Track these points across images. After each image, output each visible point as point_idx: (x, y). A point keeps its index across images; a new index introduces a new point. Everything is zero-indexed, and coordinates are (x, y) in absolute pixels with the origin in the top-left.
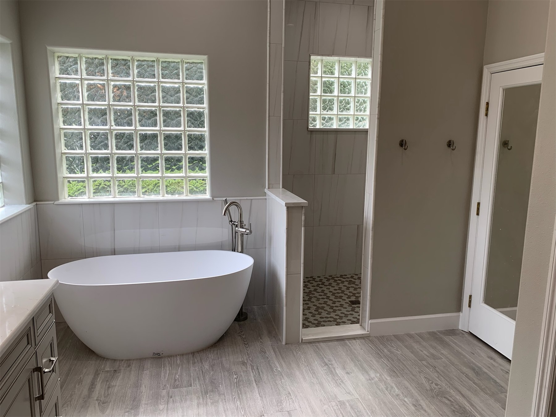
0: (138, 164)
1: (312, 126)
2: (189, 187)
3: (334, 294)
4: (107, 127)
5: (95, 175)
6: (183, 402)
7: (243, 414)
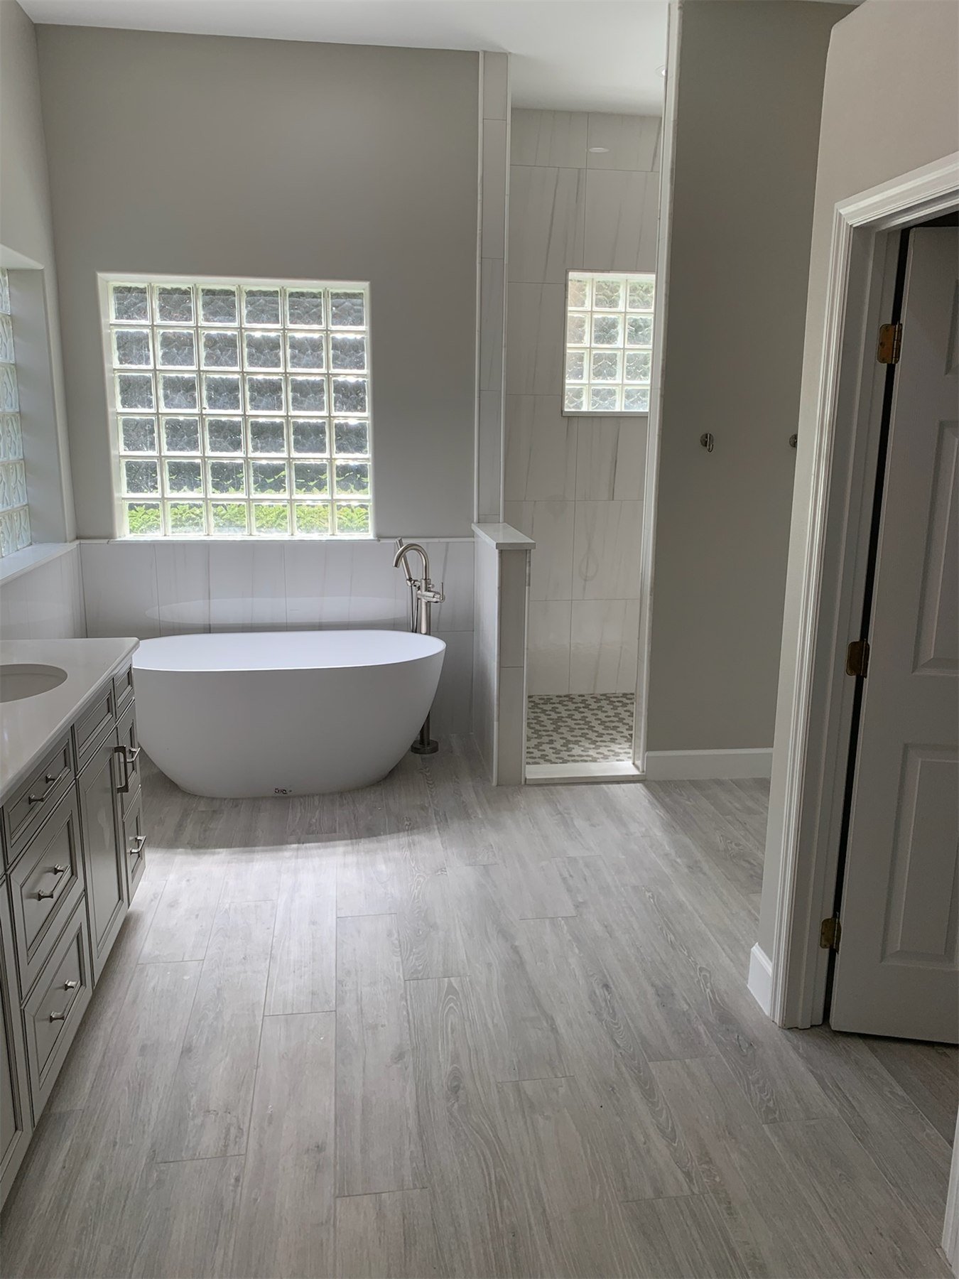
0: (248, 478)
1: (573, 407)
2: (340, 518)
3: (603, 723)
4: (196, 411)
5: (175, 494)
6: (322, 850)
7: (413, 865)
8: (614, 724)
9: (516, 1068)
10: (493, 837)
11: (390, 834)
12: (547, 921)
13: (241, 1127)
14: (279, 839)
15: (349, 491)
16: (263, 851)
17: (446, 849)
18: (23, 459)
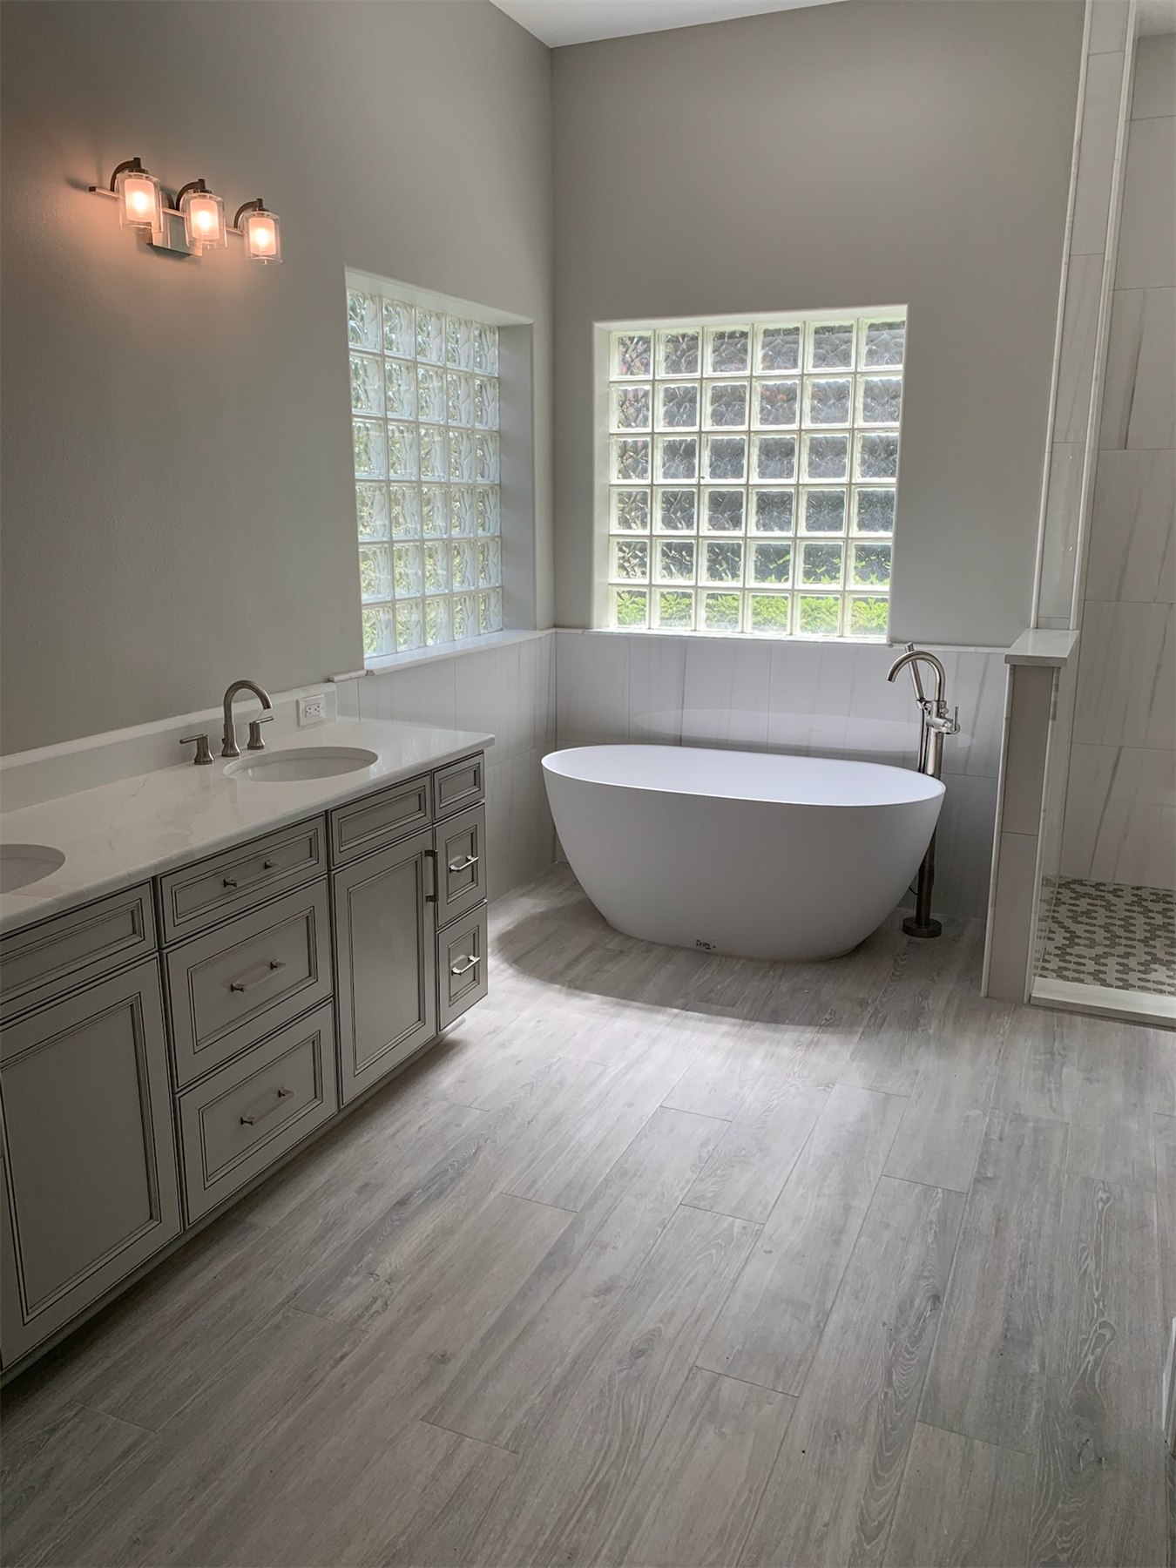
0: (749, 562)
2: (854, 616)
4: (694, 481)
5: (666, 581)
6: (702, 1023)
9: (731, 1359)
10: (927, 1061)
12: (918, 1189)
13: (389, 1303)
15: (869, 581)
16: (639, 1008)
18: (501, 537)
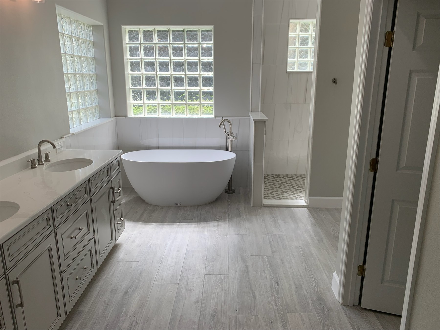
0: (173, 96)
1: (291, 69)
2: (203, 110)
3: (298, 185)
4: (155, 73)
5: (148, 102)
6: (187, 226)
7: (217, 233)
8: (302, 186)
9: (237, 311)
10: (247, 225)
11: (211, 221)
12: (260, 257)
13: (137, 322)
14: (173, 221)
15: (206, 100)
16: (167, 225)
17: (230, 228)
18: (97, 90)
